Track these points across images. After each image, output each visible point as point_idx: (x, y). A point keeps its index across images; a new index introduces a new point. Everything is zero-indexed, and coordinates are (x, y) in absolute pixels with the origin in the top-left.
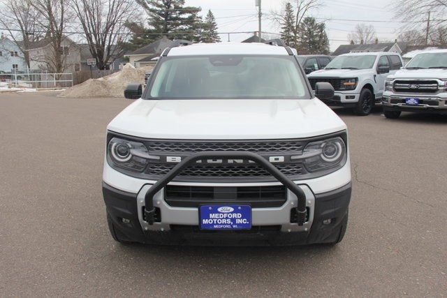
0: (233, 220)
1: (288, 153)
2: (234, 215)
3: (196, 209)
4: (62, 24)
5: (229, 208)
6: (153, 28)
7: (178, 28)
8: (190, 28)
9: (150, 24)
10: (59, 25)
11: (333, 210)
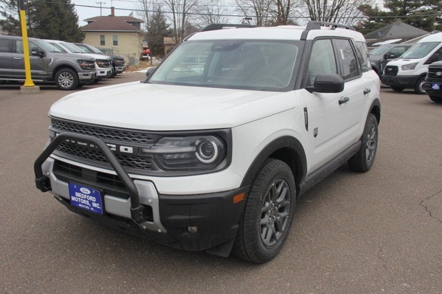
0: (91, 202)
1: (138, 145)
2: (91, 198)
3: (67, 184)
4: (288, 8)
5: (87, 190)
6: (388, 10)
7: (418, 9)
8: (434, 9)
9: (386, 6)
10: (285, 9)
11: (188, 217)
